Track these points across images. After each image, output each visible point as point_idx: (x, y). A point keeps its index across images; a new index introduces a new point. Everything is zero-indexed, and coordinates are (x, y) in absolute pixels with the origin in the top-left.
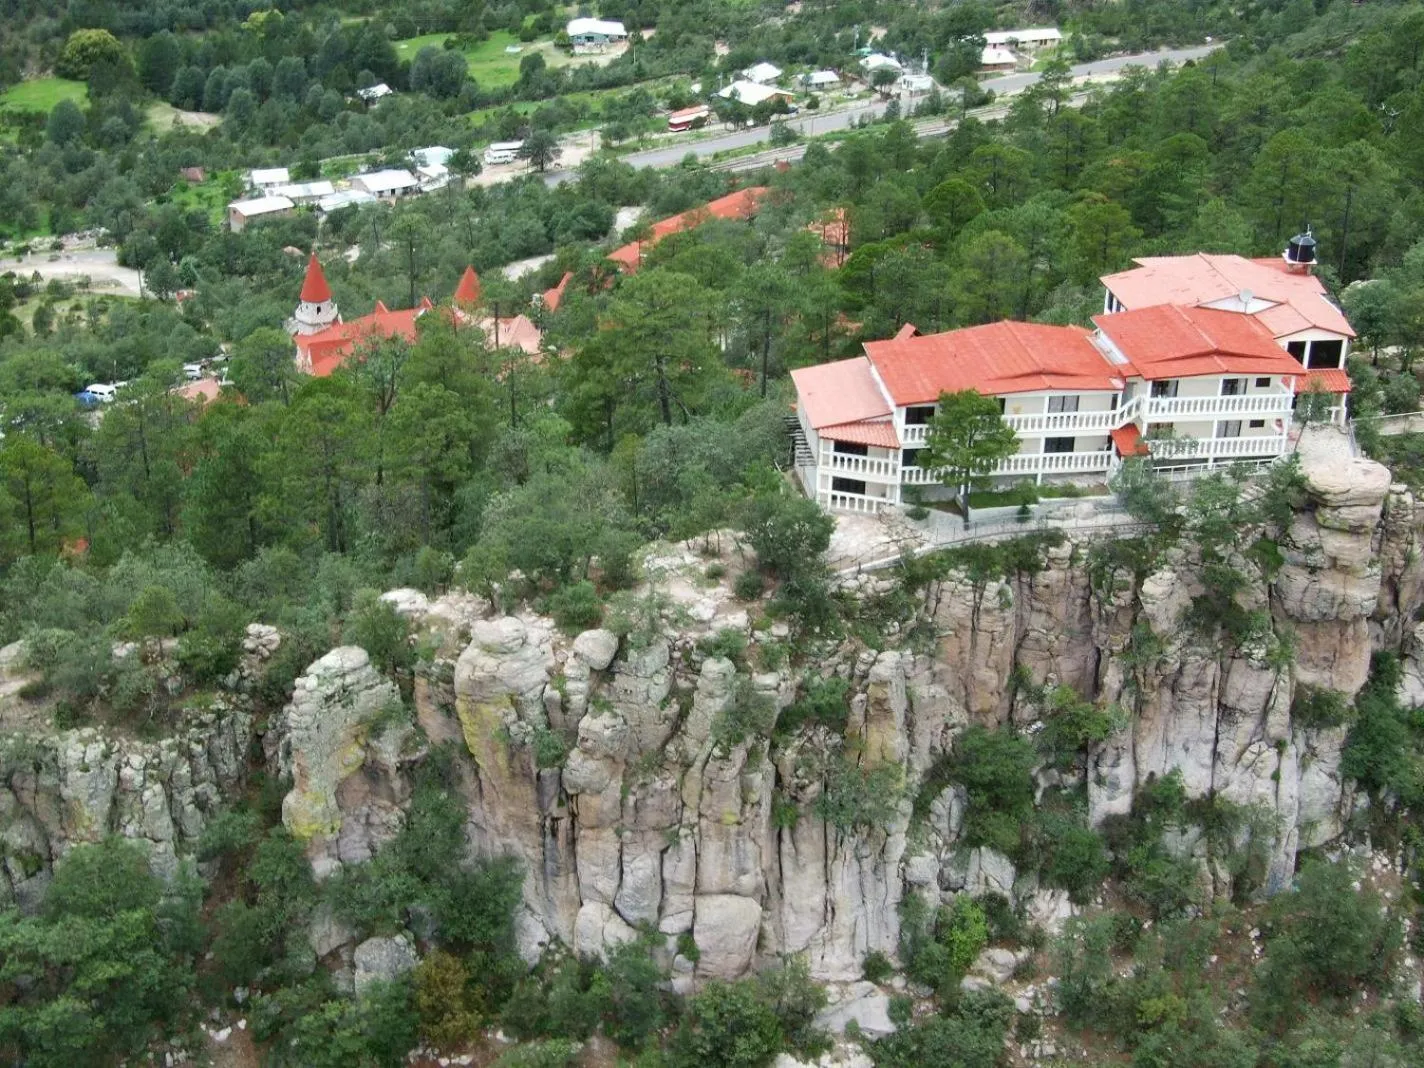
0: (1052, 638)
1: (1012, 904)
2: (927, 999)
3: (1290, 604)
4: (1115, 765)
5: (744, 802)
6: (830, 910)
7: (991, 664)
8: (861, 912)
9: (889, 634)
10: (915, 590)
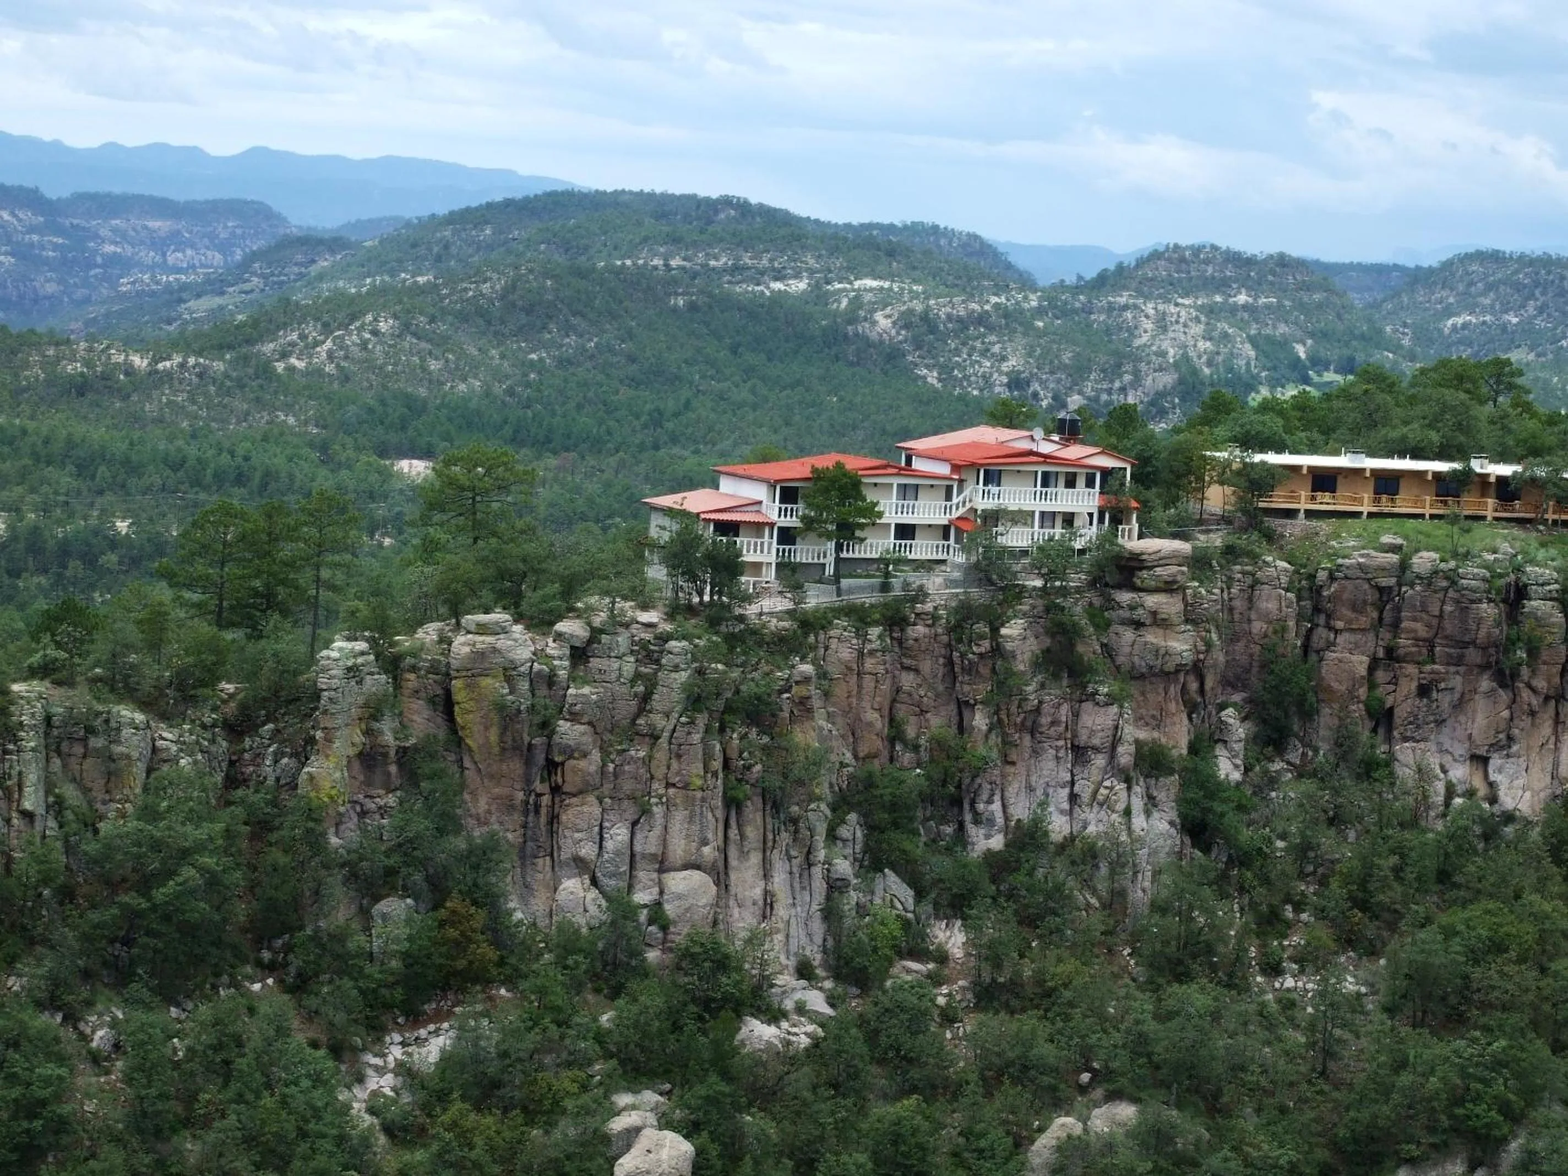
0: (922, 694)
1: (916, 926)
2: (858, 995)
3: (1121, 660)
4: (990, 801)
5: (707, 769)
6: (769, 902)
7: (875, 706)
8: (793, 912)
10: (807, 634)
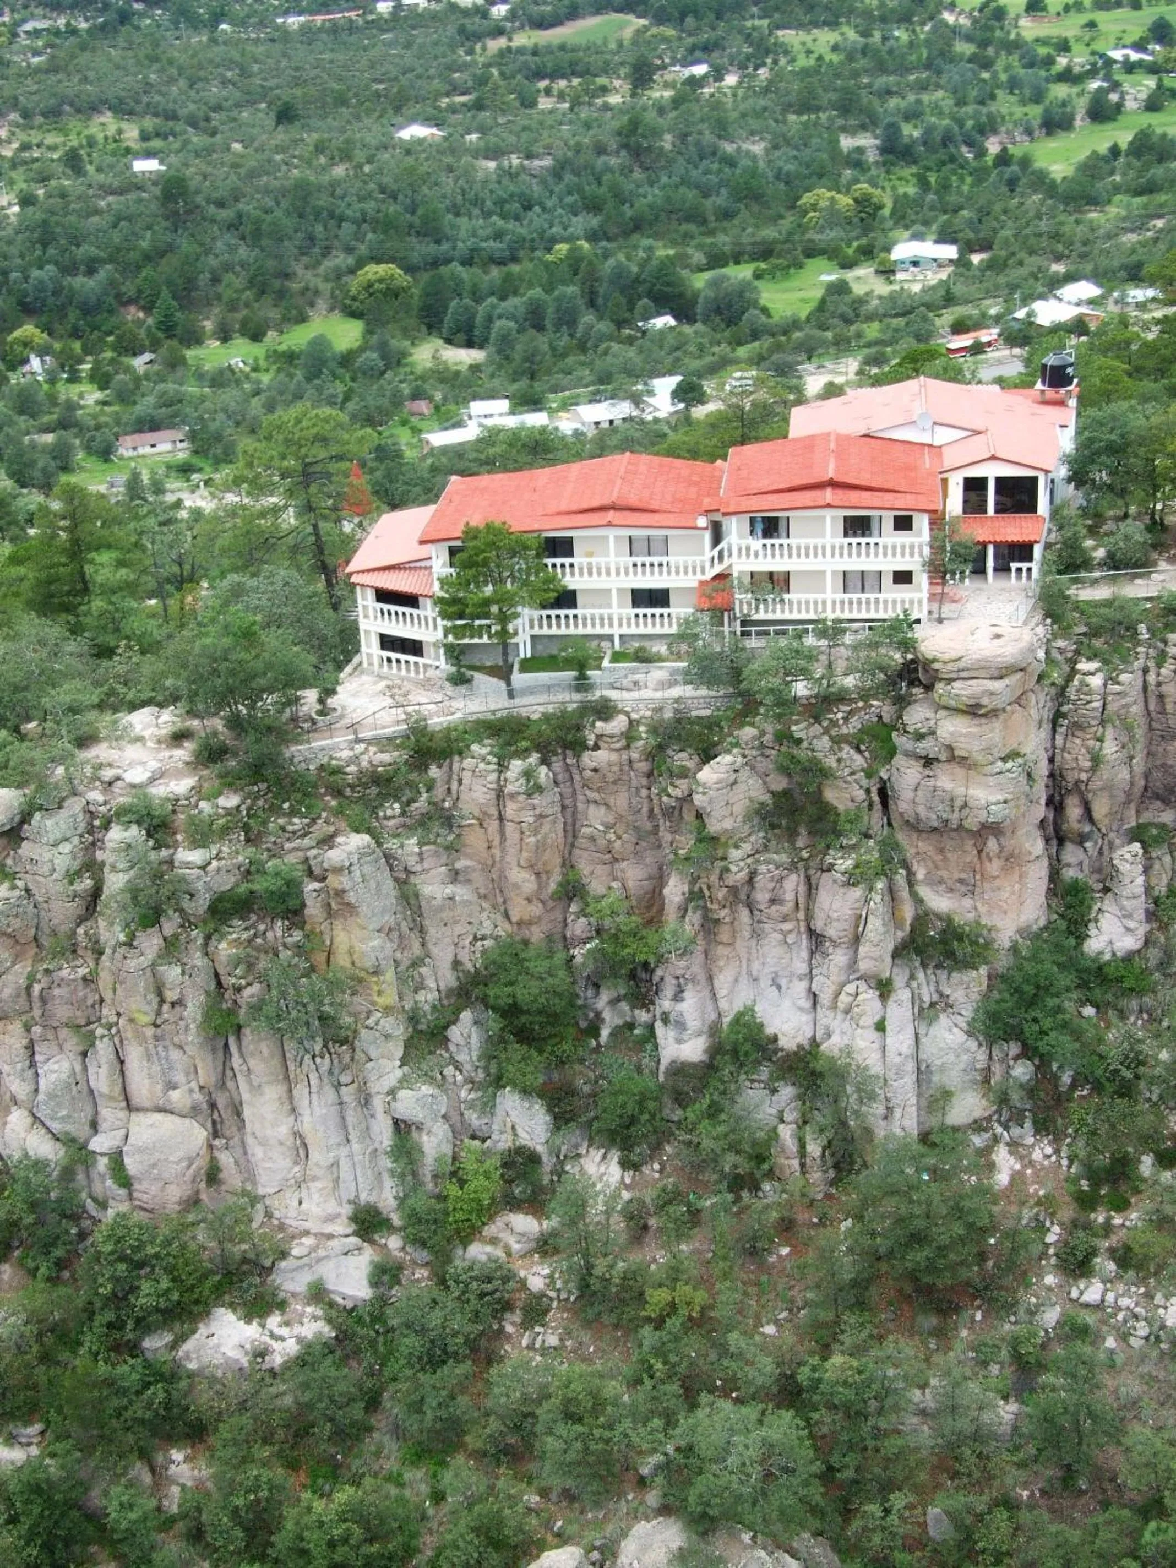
0: (612, 836)
1: (548, 1162)
2: (426, 1264)
3: (903, 806)
4: (678, 996)
5: (162, 1001)
6: (301, 1145)
7: (523, 863)
8: (344, 1151)
9: (386, 818)
10: (427, 768)
